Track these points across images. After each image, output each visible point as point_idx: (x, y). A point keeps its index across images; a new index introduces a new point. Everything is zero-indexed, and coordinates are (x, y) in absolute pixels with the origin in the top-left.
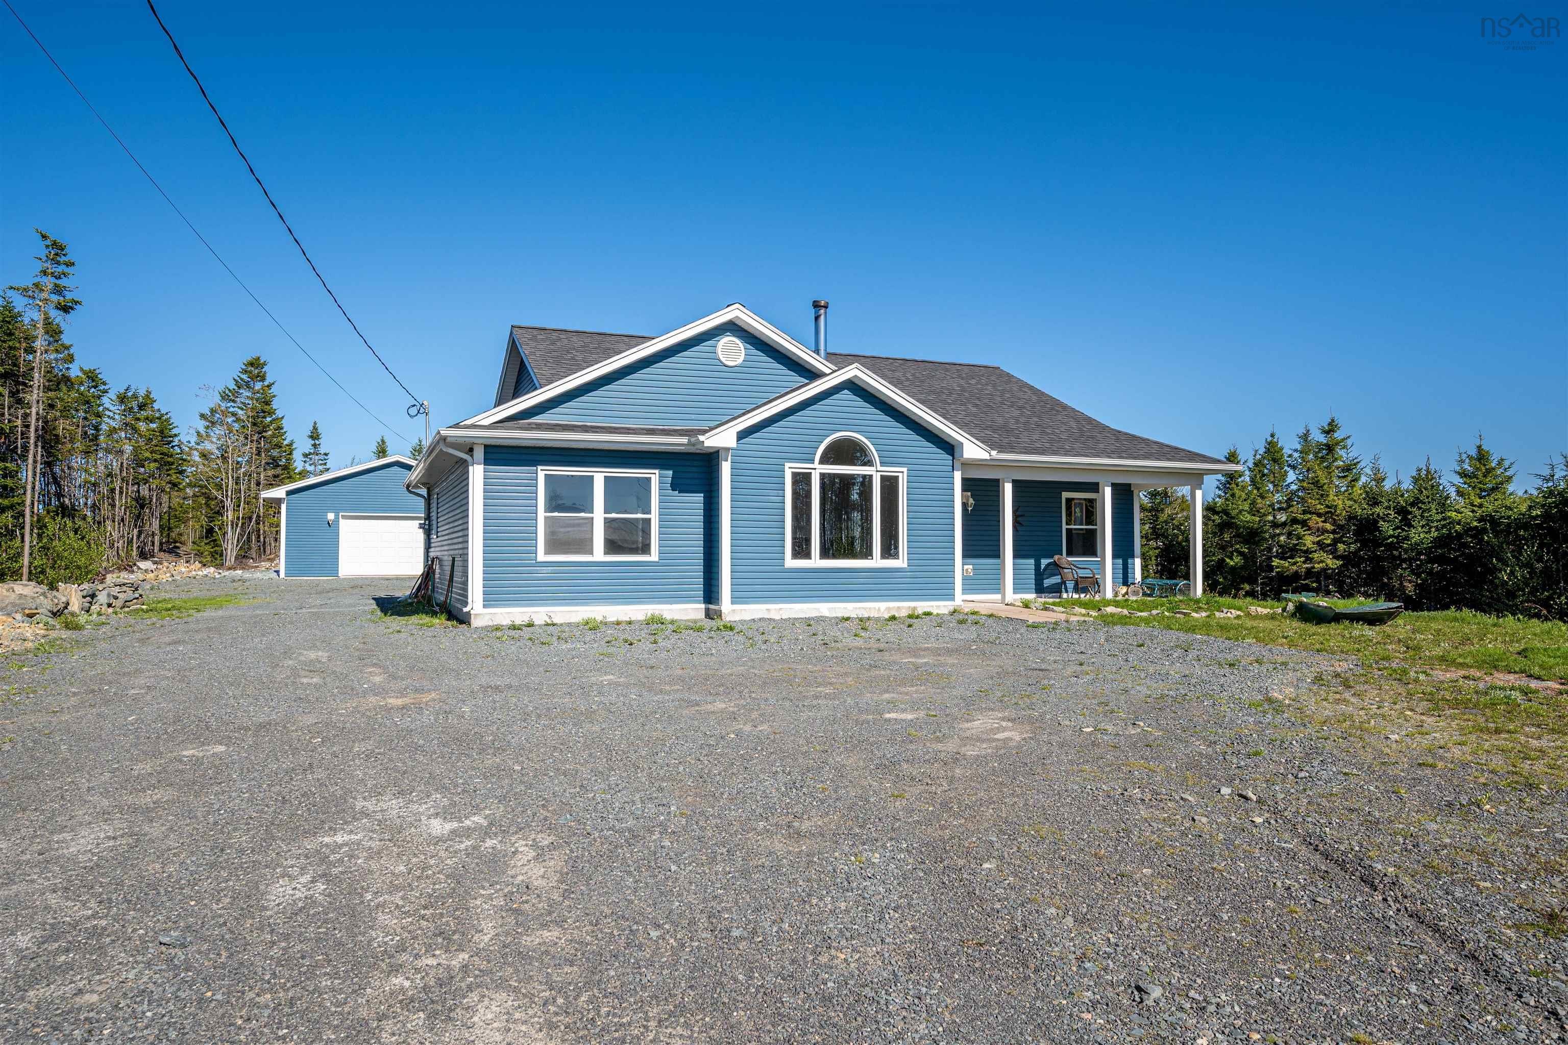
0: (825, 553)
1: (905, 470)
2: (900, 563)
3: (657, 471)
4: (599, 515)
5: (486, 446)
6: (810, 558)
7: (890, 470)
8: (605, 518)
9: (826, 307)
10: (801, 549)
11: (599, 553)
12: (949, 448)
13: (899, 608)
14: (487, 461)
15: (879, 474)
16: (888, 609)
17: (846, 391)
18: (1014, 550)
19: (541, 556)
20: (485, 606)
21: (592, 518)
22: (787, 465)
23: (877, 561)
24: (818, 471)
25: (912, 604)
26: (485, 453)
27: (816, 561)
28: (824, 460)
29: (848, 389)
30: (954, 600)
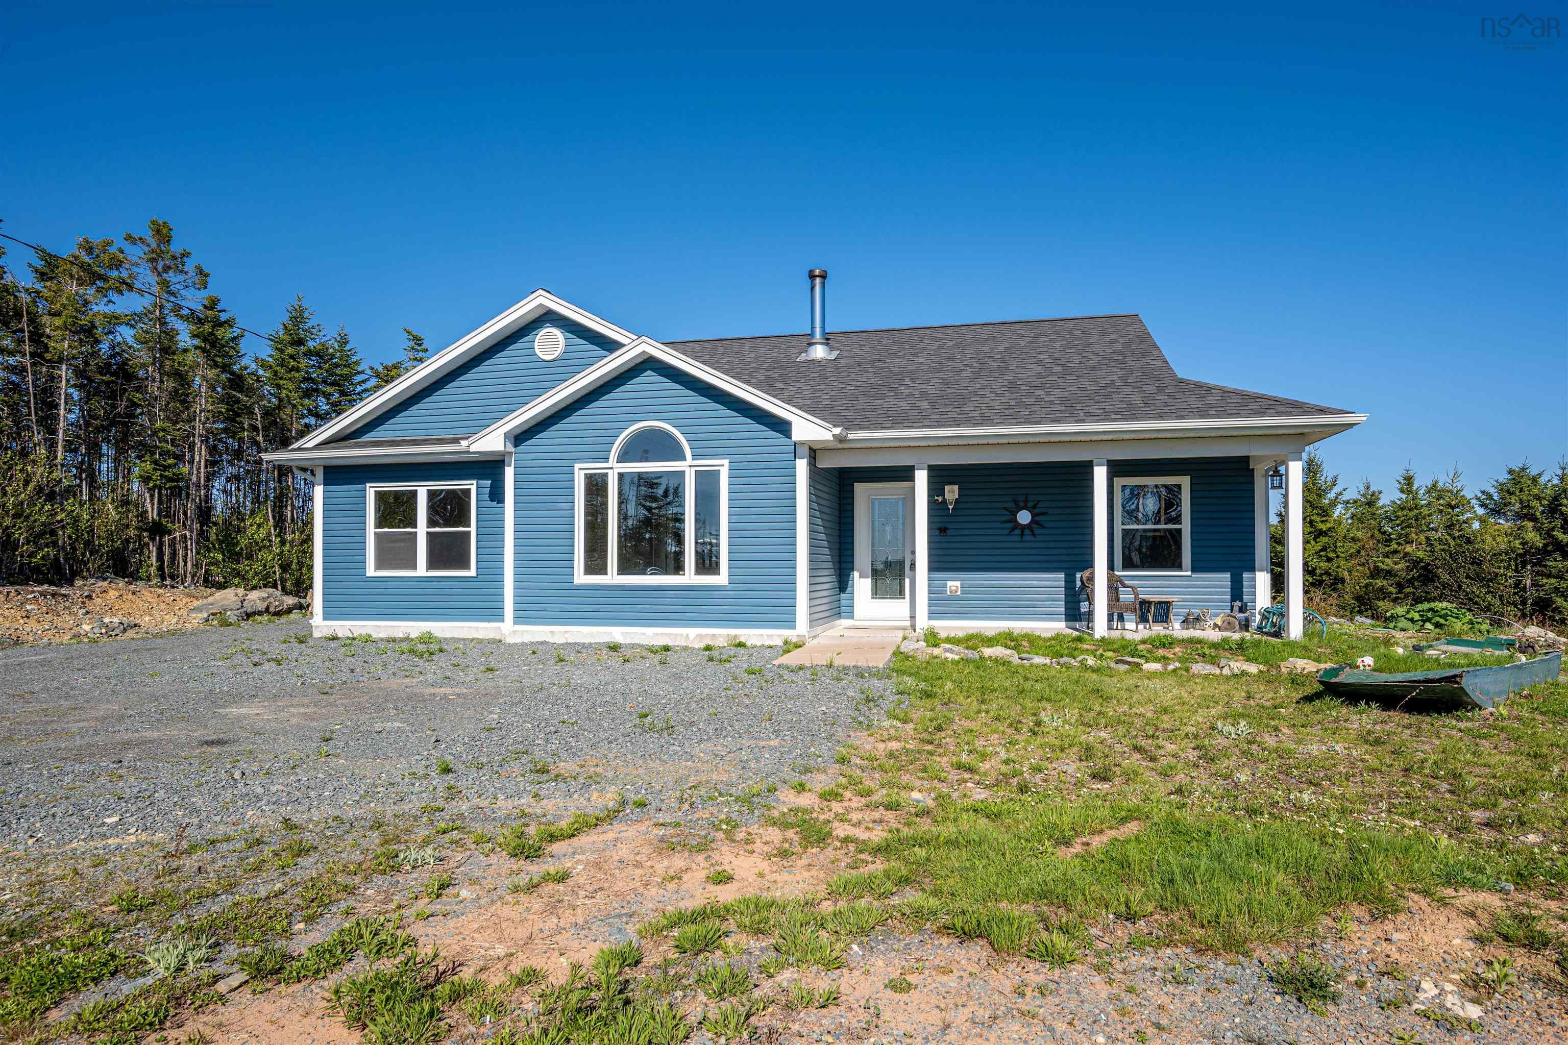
0: (623, 569)
1: (726, 462)
2: (722, 578)
3: (474, 482)
4: (422, 529)
5: (325, 467)
6: (606, 574)
7: (708, 463)
8: (428, 533)
9: (823, 277)
10: (595, 564)
11: (422, 569)
12: (782, 427)
13: (714, 635)
14: (326, 483)
15: (693, 469)
16: (700, 636)
17: (649, 372)
18: (930, 562)
19: (371, 571)
20: (324, 619)
21: (416, 533)
22: (577, 466)
23: (690, 577)
24: (616, 471)
25: (733, 632)
26: (324, 473)
27: (613, 577)
28: (624, 457)
29: (652, 370)
30: (794, 628)
